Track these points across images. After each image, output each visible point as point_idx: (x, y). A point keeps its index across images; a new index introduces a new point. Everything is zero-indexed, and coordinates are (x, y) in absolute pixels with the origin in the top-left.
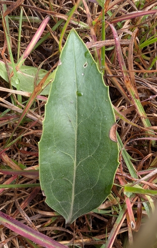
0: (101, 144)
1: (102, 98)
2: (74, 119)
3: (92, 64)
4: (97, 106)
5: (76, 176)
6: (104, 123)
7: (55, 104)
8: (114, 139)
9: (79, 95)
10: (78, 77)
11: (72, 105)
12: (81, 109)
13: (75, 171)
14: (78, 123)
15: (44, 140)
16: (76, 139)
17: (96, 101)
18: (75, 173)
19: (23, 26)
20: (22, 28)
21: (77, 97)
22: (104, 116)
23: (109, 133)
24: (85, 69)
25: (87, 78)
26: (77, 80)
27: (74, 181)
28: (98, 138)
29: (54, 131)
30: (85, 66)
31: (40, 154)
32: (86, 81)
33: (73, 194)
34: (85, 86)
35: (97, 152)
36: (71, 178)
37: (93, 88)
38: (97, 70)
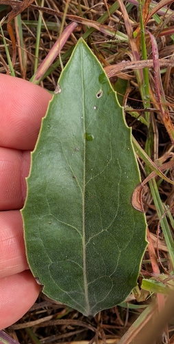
0: (119, 213)
1: (122, 145)
2: (80, 174)
3: (109, 93)
4: (114, 156)
5: (87, 258)
6: (124, 183)
7: (49, 152)
8: (139, 207)
9: (88, 139)
10: (88, 112)
11: (78, 153)
12: (90, 160)
13: (84, 251)
14: (86, 180)
15: (31, 205)
16: (83, 205)
17: (113, 149)
18: (84, 254)
19: (42, 35)
20: (41, 37)
21: (85, 142)
22: (123, 172)
23: (131, 198)
24: (98, 100)
25: (101, 114)
26: (85, 117)
27: (84, 264)
28: (116, 206)
29: (48, 191)
30: (98, 96)
31: (26, 227)
32: (99, 118)
33: (85, 281)
34: (97, 125)
35: (114, 224)
36: (80, 260)
37: (109, 130)
38: (116, 103)
